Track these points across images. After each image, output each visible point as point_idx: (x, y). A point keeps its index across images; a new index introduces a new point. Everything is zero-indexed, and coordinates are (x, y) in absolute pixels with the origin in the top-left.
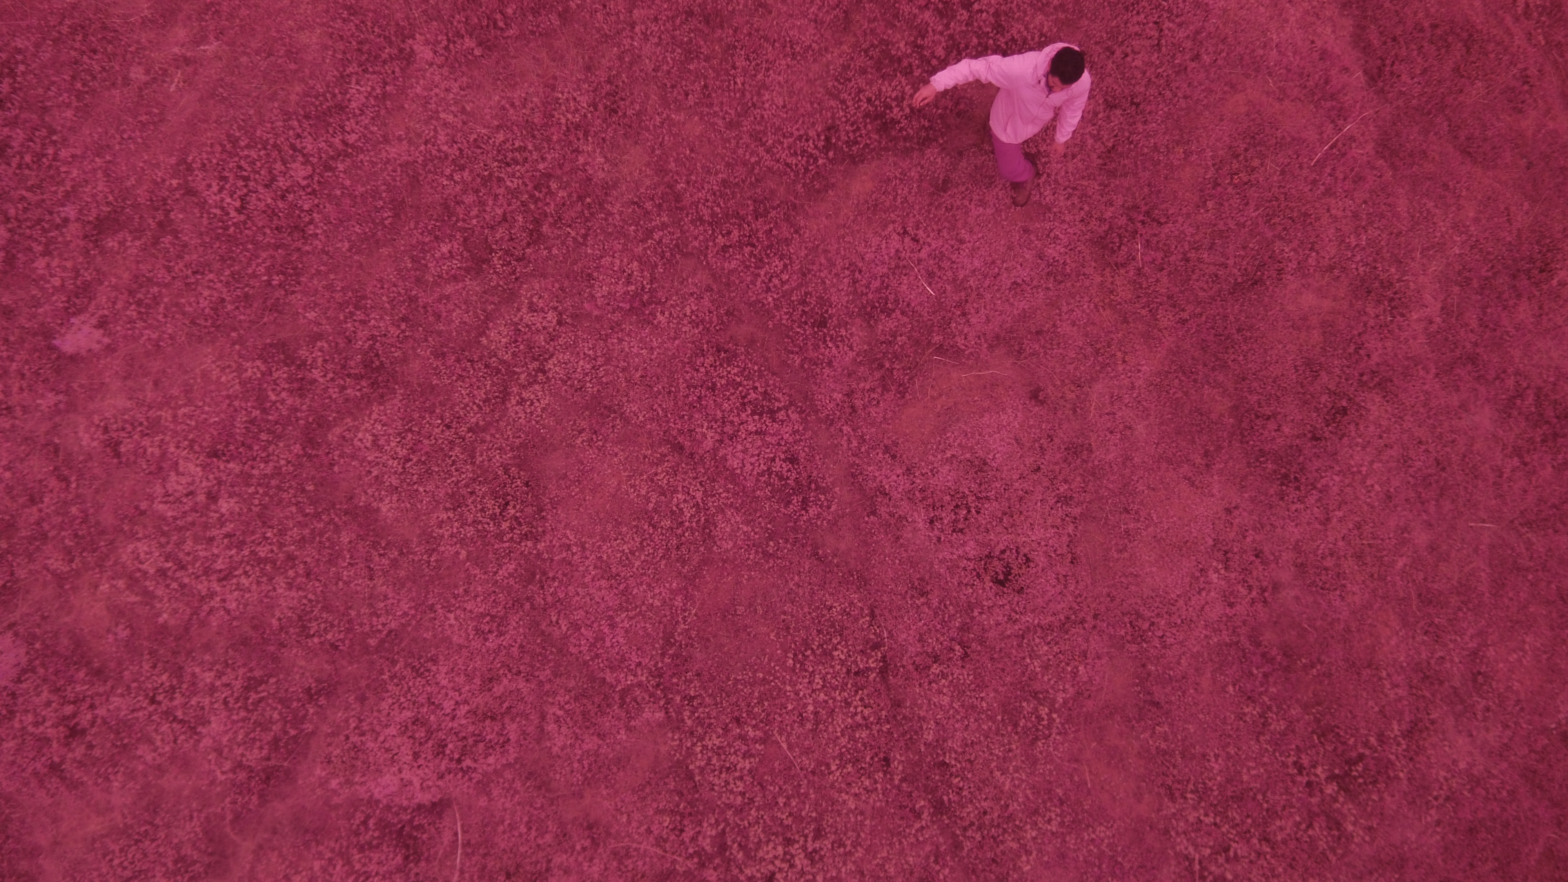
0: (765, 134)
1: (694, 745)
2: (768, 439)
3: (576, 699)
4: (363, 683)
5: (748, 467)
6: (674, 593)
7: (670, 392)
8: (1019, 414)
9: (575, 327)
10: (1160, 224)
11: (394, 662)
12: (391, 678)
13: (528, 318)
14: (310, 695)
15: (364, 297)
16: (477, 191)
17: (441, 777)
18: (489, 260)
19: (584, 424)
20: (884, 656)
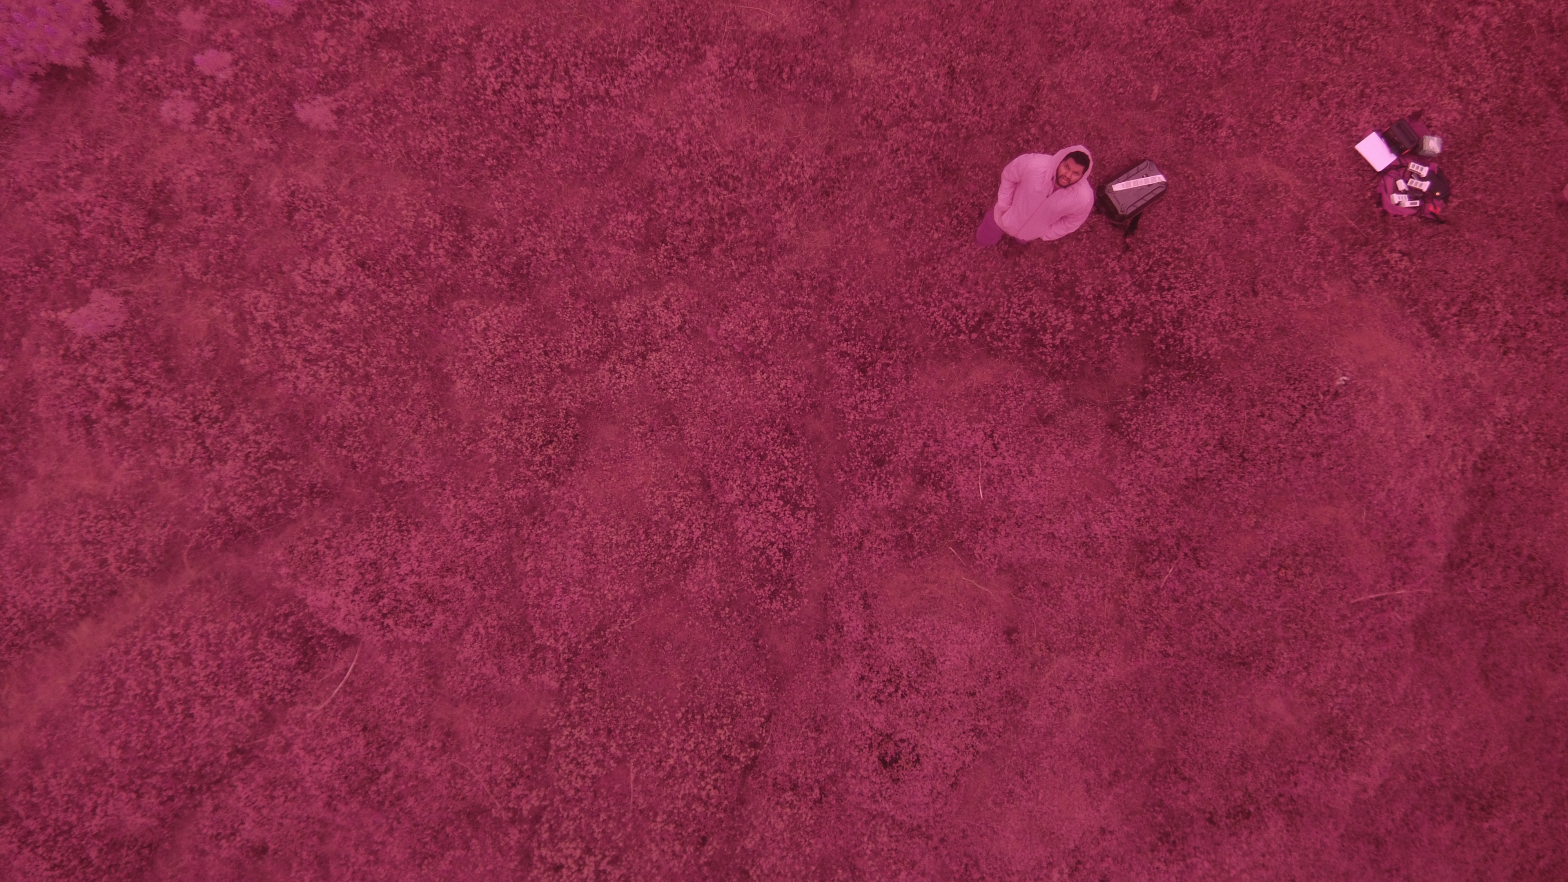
1: (564, 726)
2: (779, 526)
3: (501, 628)
4: (356, 508)
5: (749, 537)
6: (628, 597)
7: (728, 437)
8: (986, 641)
9: (690, 339)
10: (1199, 565)
11: (388, 508)
12: (380, 519)
13: (658, 310)
14: (312, 491)
15: (547, 216)
16: (682, 189)
17: (363, 619)
18: (658, 247)
19: (648, 419)
20: (756, 757)
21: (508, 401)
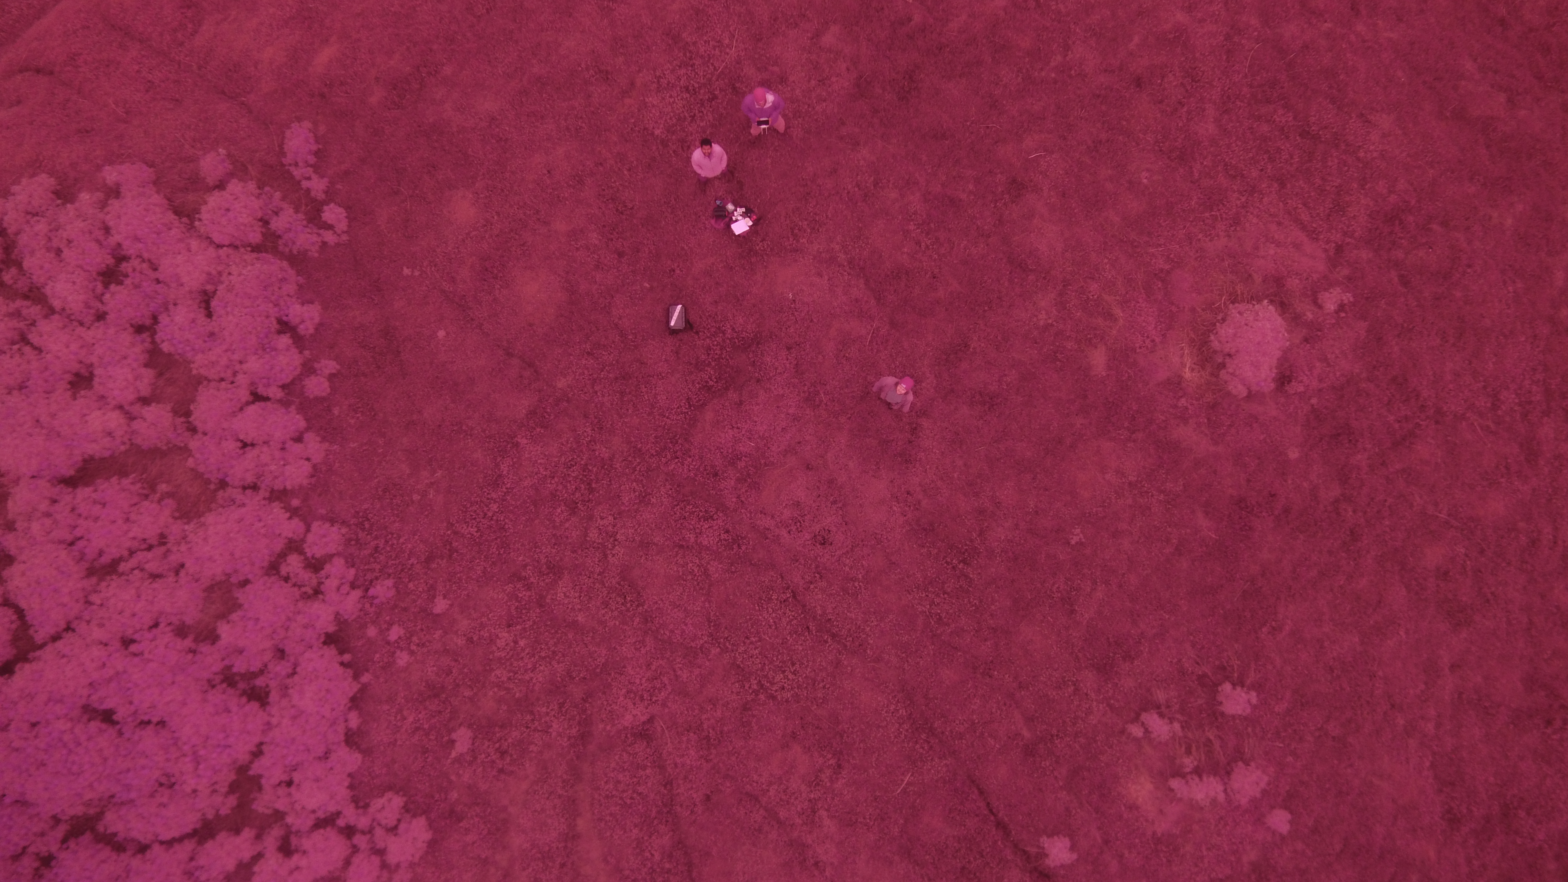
0: (664, 412)
1: (735, 654)
2: (715, 528)
3: (684, 658)
4: (602, 687)
5: (712, 542)
6: (704, 602)
7: (669, 527)
8: (804, 478)
9: (621, 518)
10: (825, 385)
11: (610, 674)
12: (612, 680)
13: (601, 523)
14: (584, 700)
15: (536, 543)
16: (562, 483)
17: (647, 708)
18: (577, 507)
19: (641, 553)
20: (792, 591)
21: (599, 603)
